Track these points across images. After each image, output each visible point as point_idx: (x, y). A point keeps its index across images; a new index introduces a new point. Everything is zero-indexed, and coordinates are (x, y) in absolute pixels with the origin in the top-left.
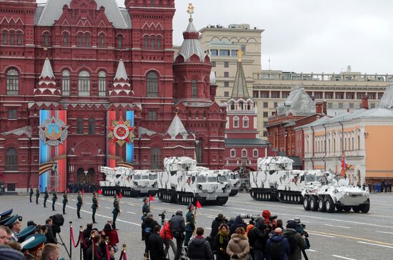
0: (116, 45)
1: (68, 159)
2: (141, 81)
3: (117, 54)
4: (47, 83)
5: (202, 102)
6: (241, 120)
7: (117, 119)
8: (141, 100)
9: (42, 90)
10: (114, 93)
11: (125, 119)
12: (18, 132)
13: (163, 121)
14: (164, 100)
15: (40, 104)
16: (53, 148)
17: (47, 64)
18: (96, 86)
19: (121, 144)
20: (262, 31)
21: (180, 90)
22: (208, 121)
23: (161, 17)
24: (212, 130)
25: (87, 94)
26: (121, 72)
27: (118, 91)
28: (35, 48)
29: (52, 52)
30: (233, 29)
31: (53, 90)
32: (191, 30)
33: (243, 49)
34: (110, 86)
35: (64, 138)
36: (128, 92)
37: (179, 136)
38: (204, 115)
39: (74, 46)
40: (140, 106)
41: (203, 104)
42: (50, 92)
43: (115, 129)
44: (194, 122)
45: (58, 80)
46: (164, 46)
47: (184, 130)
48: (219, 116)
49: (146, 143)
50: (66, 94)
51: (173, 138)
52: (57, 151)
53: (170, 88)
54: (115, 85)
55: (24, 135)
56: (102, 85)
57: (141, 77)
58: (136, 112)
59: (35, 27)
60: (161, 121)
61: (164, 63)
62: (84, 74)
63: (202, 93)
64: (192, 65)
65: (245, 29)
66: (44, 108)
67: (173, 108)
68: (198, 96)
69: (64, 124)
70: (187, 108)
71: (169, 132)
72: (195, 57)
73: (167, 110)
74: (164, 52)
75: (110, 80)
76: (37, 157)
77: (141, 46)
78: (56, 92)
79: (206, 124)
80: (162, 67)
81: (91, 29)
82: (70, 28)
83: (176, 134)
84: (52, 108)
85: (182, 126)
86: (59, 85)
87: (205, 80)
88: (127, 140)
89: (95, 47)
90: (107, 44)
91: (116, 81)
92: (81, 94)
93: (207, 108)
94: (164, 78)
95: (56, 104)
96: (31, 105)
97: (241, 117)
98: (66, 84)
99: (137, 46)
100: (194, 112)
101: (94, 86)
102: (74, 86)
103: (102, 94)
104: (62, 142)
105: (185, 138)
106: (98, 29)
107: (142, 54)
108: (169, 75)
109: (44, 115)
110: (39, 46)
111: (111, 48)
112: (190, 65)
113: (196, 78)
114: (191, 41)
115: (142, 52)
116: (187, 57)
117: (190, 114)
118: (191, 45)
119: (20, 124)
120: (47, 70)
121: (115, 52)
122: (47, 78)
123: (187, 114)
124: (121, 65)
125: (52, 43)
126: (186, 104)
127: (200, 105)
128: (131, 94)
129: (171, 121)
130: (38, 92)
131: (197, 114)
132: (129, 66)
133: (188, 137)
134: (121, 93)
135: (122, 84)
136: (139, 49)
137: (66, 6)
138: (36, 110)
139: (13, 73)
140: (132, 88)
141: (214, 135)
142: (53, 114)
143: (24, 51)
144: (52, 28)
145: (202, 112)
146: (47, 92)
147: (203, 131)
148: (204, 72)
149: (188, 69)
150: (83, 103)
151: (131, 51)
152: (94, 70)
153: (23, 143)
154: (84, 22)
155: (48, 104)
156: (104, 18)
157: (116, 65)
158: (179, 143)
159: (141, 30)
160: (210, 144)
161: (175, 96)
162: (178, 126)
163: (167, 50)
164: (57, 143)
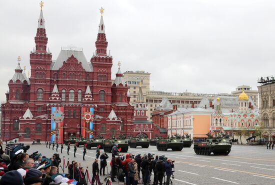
0: (86, 79)
1: (64, 129)
2: (97, 95)
3: (86, 83)
4: (55, 95)
6: (141, 112)
7: (86, 111)
8: (97, 103)
9: (53, 98)
10: (85, 100)
11: (89, 111)
12: (42, 117)
13: (107, 112)
14: (107, 103)
15: (52, 104)
16: (57, 124)
17: (56, 86)
18: (77, 96)
19: (87, 122)
20: (150, 74)
21: (114, 99)
23: (106, 67)
24: (128, 116)
25: (73, 100)
26: (88, 91)
27: (87, 99)
28: (51, 80)
29: (58, 82)
30: (138, 73)
31: (58, 98)
32: (119, 73)
33: (142, 81)
34: (83, 97)
35: (62, 119)
36: (91, 99)
37: (114, 119)
38: (125, 110)
39: (68, 79)
40: (96, 105)
42: (56, 99)
43: (85, 115)
44: (120, 113)
45: (60, 94)
46: (108, 80)
47: (116, 116)
48: (131, 110)
49: (99, 122)
50: (64, 100)
51: (111, 120)
52: (59, 125)
53: (110, 98)
54: (86, 96)
55: (44, 118)
56: (80, 96)
57: (97, 93)
58: (94, 108)
59: (51, 71)
61: (107, 87)
62: (72, 91)
63: (124, 100)
64: (120, 88)
65: (143, 73)
66: (54, 106)
67: (111, 106)
68: (122, 101)
69: (62, 113)
70: (117, 107)
71: (109, 117)
72: (121, 84)
73: (108, 108)
75: (83, 94)
76: (50, 128)
77: (97, 79)
78: (59, 99)
79: (125, 114)
80: (106, 89)
81: (75, 72)
82: (66, 71)
83: (112, 118)
84: (57, 106)
85: (115, 115)
86: (61, 96)
87: (125, 94)
88: (90, 120)
89: (77, 80)
90: (82, 79)
91: (86, 94)
92: (70, 100)
93: (126, 107)
94: (107, 93)
95: (59, 104)
96: (48, 105)
97: (141, 111)
98: (64, 95)
99: (95, 79)
100: (120, 108)
101: (76, 97)
102: (67, 96)
103: (80, 100)
104: (61, 121)
105: (116, 120)
106: (78, 72)
107: (98, 83)
108: (109, 92)
109: (54, 109)
110: (52, 79)
111: (84, 80)
113: (121, 94)
116: (117, 84)
117: (118, 110)
118: (119, 79)
119: (43, 113)
120: (55, 90)
121: (85, 82)
122: (55, 93)
124: (88, 88)
125: (58, 78)
126: (117, 105)
127: (123, 105)
128: (92, 100)
129: (110, 112)
130: (51, 99)
131: (122, 109)
132: (92, 88)
134: (88, 100)
135: (89, 96)
136: (96, 80)
137: (64, 62)
138: (50, 107)
139: (40, 90)
140: (93, 98)
141: (129, 119)
142: (58, 109)
143: (46, 81)
144: (58, 71)
145: (123, 108)
146: (55, 99)
147: (124, 117)
148: (125, 91)
149: (118, 89)
150: (71, 104)
151: (92, 82)
152: (76, 89)
153: (44, 121)
154: (72, 69)
155: (55, 104)
156: (81, 67)
157: (86, 88)
158: (113, 122)
159: (97, 73)
160: (127, 122)
161: (112, 101)
162: (112, 115)
163: (108, 81)
164: (59, 121)
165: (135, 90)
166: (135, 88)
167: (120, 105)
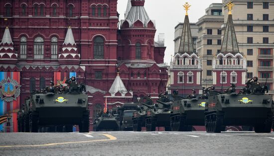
0: (66, 14)
2: (89, 45)
3: (67, 22)
4: (7, 48)
5: (145, 63)
6: (229, 76)
8: (89, 62)
9: (2, 54)
10: (62, 57)
13: (108, 81)
14: (109, 62)
16: (8, 104)
17: (7, 33)
18: (49, 50)
21: (124, 53)
22: (148, 80)
24: (153, 88)
25: (41, 57)
26: (70, 38)
27: (65, 55)
31: (10, 55)
34: (60, 51)
35: (17, 95)
36: (74, 55)
37: (118, 94)
38: (145, 74)
39: (30, 16)
40: (83, 68)
41: (145, 65)
42: (8, 57)
44: (135, 81)
45: (16, 45)
46: (109, 15)
47: (124, 89)
48: (159, 76)
50: (23, 57)
51: (113, 96)
52: (12, 105)
53: (114, 51)
54: (64, 49)
56: (54, 49)
57: (88, 42)
58: (79, 73)
60: (105, 81)
61: (109, 29)
62: (39, 40)
63: (145, 55)
64: (136, 30)
66: (2, 70)
67: (116, 68)
68: (141, 58)
69: (18, 84)
70: (129, 68)
71: (111, 90)
72: (138, 23)
73: (111, 71)
74: (109, 20)
75: (61, 44)
77: (89, 14)
78: (13, 56)
79: (146, 83)
80: (107, 33)
82: (27, 1)
83: (116, 92)
84: (9, 70)
85: (122, 85)
86: (17, 50)
87: (149, 43)
89: (48, 16)
90: (59, 14)
91: (65, 46)
92: (37, 57)
93: (148, 68)
94: (109, 42)
95: (12, 66)
98: (23, 48)
99: (85, 14)
100: (135, 72)
101: (48, 50)
102: (30, 50)
103: (54, 57)
104: (15, 99)
105: (123, 96)
106: (51, 1)
107: (90, 22)
108: (114, 41)
109: (2, 76)
110: (1, 16)
111: (62, 17)
112: (134, 30)
113: (140, 42)
114: (137, 9)
115: (89, 19)
116: (131, 23)
117: (132, 74)
118: (137, 12)
120: (7, 38)
121: (66, 20)
122: (6, 45)
123: (129, 74)
124: (70, 32)
125: (12, 14)
126: (129, 65)
127: (141, 66)
128: (77, 57)
129: (113, 81)
131: (139, 74)
132: (77, 33)
133: (126, 95)
134: (68, 57)
135: (70, 49)
136: (87, 17)
140: (79, 51)
141: (154, 93)
142: (9, 75)
144: (13, 1)
145: (142, 72)
146: (6, 56)
147: (143, 89)
148: (147, 36)
149: (132, 33)
150: (40, 65)
151: (79, 19)
152: (47, 36)
155: (6, 66)
157: (66, 31)
158: (118, 99)
161: (119, 58)
162: (118, 85)
163: (111, 17)
164: (12, 99)
166: (266, 5)
167: (136, 66)
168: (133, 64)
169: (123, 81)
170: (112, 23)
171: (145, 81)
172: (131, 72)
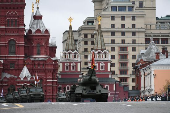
2: (5, 46)
5: (43, 57)
6: (99, 65)
13: (18, 69)
14: (19, 57)
21: (29, 50)
22: (45, 69)
23: (17, 8)
24: (48, 74)
32: (38, 14)
37: (25, 78)
38: (43, 65)
40: (2, 61)
41: (43, 59)
44: (37, 69)
46: (19, 25)
47: (30, 75)
48: (52, 66)
49: (6, 82)
51: (22, 79)
53: (22, 50)
57: (5, 44)
61: (19, 35)
63: (43, 52)
64: (37, 35)
67: (24, 61)
68: (40, 54)
70: (33, 61)
71: (20, 76)
72: (38, 31)
73: (21, 63)
74: (19, 29)
77: (5, 25)
79: (44, 71)
80: (18, 37)
83: (24, 77)
85: (28, 72)
87: (45, 44)
93: (45, 61)
94: (19, 44)
97: (99, 63)
99: (3, 25)
100: (37, 63)
105: (29, 79)
108: (22, 43)
112: (35, 35)
113: (39, 43)
114: (37, 21)
115: (5, 29)
116: (33, 31)
117: (35, 65)
118: (37, 24)
123: (32, 65)
126: (32, 59)
127: (41, 59)
129: (22, 69)
131: (39, 65)
133: (31, 79)
136: (4, 27)
141: (49, 77)
145: (41, 63)
147: (43, 75)
148: (44, 39)
149: (34, 38)
158: (26, 82)
159: (5, 16)
160: (47, 82)
161: (25, 54)
162: (25, 72)
163: (20, 27)
165: (123, 22)
166: (123, 18)
167: (37, 59)
168: (35, 58)
169: (28, 69)
170: (21, 31)
171: (43, 69)
172: (34, 63)
